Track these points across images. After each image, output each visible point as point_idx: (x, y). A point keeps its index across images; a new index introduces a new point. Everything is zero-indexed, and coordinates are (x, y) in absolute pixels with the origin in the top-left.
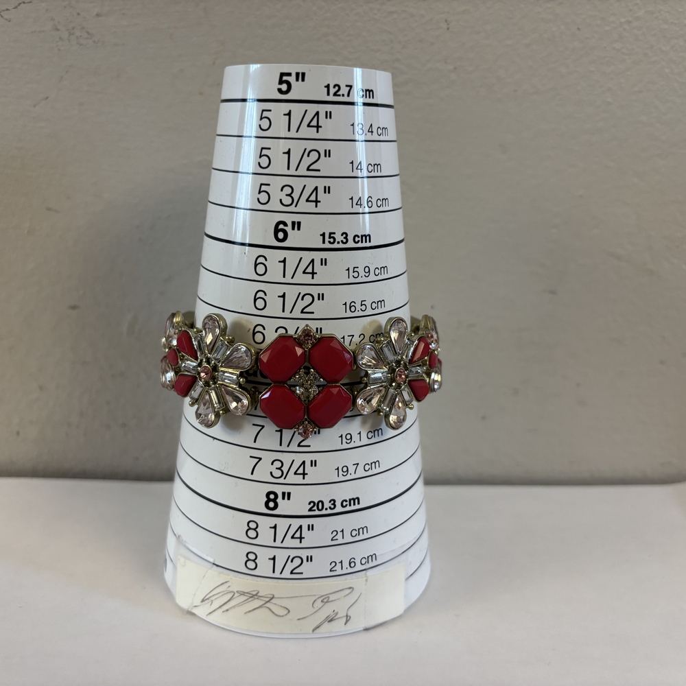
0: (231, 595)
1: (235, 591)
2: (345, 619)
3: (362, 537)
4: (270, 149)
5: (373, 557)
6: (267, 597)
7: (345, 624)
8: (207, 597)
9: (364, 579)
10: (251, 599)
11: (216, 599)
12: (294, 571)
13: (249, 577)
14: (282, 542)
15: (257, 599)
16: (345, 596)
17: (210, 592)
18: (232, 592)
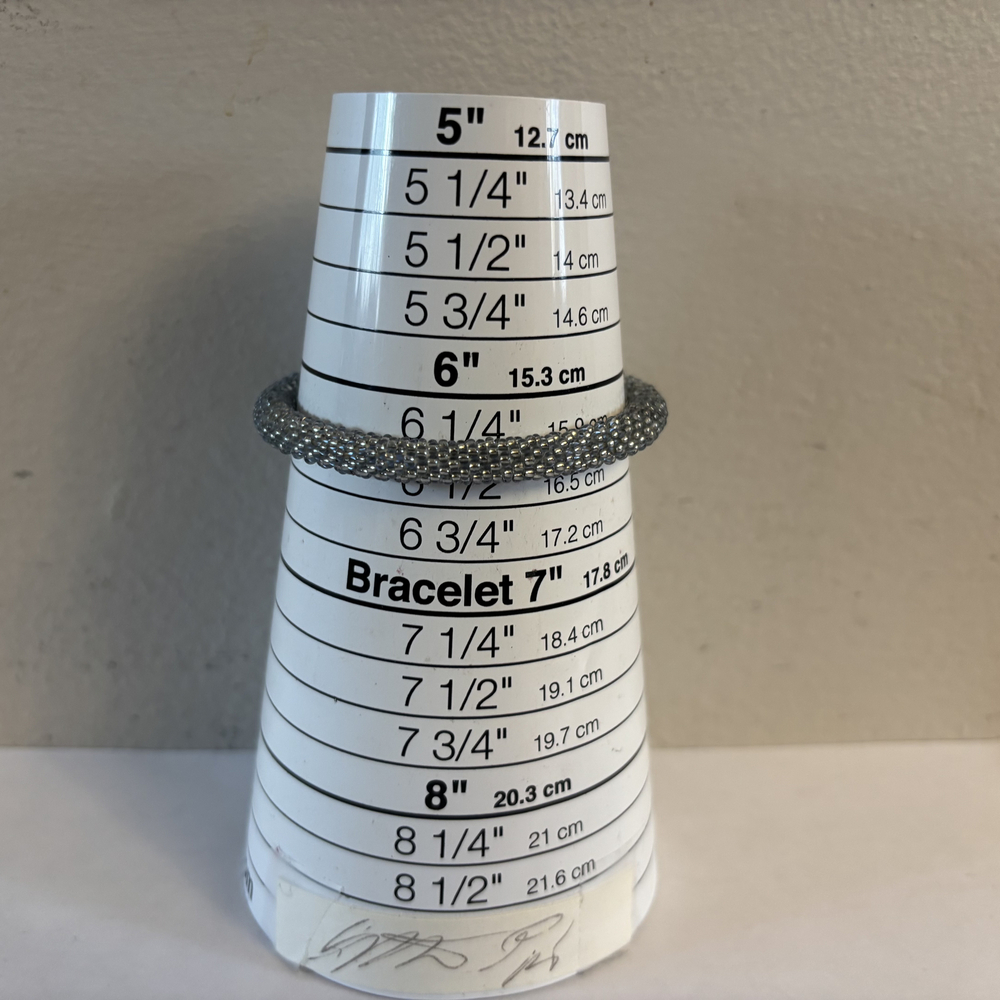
0: (373, 940)
1: (379, 933)
2: (550, 963)
3: (574, 837)
4: (425, 234)
5: (590, 865)
6: (432, 941)
7: (551, 969)
8: (331, 944)
9: (578, 899)
10: (405, 945)
11: (347, 947)
12: (473, 900)
13: (401, 912)
14: (454, 857)
15: (416, 944)
16: (550, 929)
17: (337, 937)
18: (374, 935)
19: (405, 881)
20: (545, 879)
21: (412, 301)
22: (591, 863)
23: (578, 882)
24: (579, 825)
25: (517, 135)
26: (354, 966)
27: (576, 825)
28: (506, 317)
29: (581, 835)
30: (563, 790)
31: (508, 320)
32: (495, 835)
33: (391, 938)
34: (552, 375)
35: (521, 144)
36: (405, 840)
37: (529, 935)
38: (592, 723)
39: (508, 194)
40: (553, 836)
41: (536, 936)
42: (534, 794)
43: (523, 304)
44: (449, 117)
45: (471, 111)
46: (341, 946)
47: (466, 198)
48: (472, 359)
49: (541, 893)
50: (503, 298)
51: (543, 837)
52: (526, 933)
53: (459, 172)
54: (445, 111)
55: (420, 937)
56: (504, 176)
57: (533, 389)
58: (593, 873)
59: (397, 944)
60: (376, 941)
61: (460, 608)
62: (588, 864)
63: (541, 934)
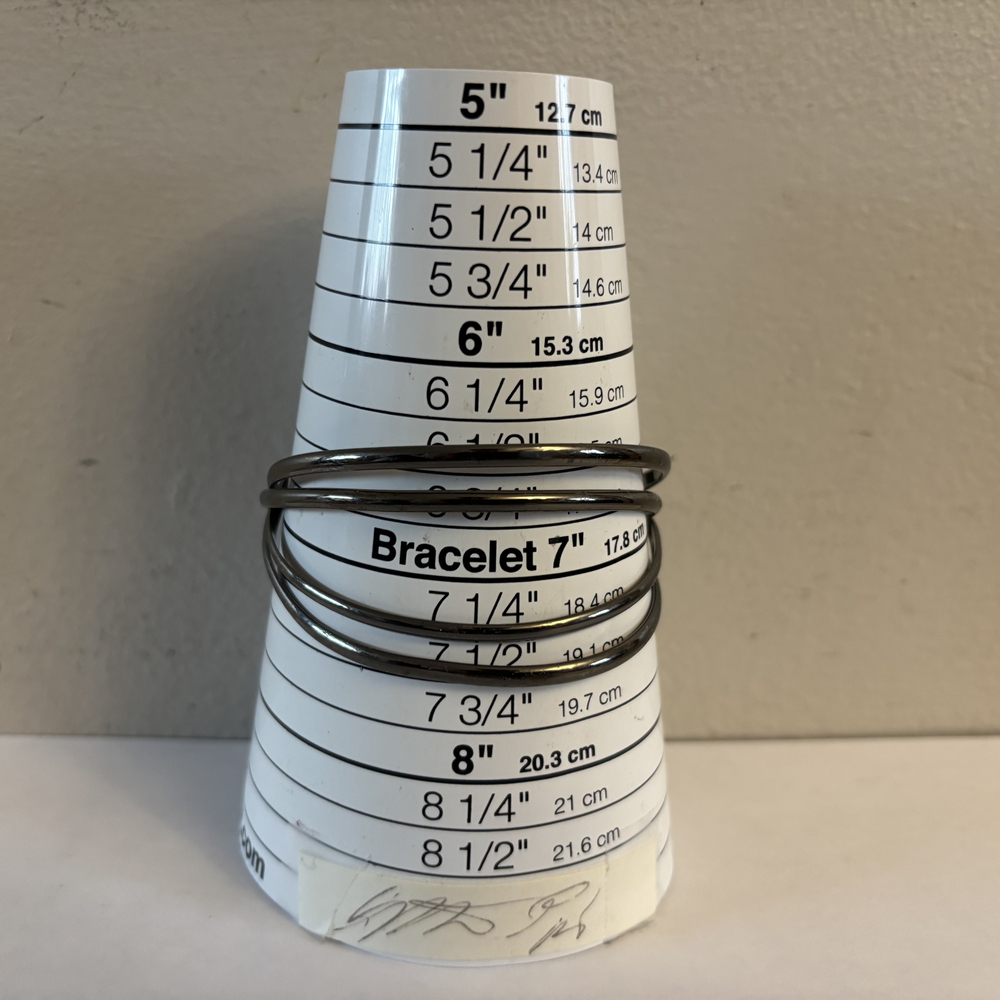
1: (407, 901)
2: (577, 929)
3: (599, 805)
4: (449, 206)
5: (615, 833)
6: (459, 907)
7: (578, 938)
8: (359, 913)
9: (604, 867)
10: (434, 911)
11: (374, 915)
12: (500, 865)
13: (429, 878)
14: (481, 822)
15: (444, 910)
16: (577, 896)
17: (363, 906)
18: (403, 902)
19: (433, 847)
20: (570, 845)
21: (437, 272)
22: (616, 832)
23: (603, 850)
24: (603, 792)
25: (538, 110)
26: (382, 933)
27: (600, 792)
28: (529, 286)
29: (605, 802)
30: (588, 756)
31: (530, 289)
32: (521, 800)
33: (419, 904)
34: (572, 344)
35: (541, 119)
36: (433, 805)
37: (555, 903)
38: (615, 690)
39: (529, 167)
40: (578, 802)
41: (562, 903)
42: (559, 759)
43: (544, 274)
44: (473, 92)
45: (493, 86)
46: (368, 915)
47: (489, 170)
48: (495, 328)
49: (567, 860)
50: (525, 268)
51: (568, 803)
52: (553, 900)
53: (483, 146)
54: (468, 87)
55: (448, 903)
56: (525, 149)
57: (555, 358)
58: (618, 842)
59: (426, 910)
60: (405, 907)
61: (485, 574)
62: (613, 832)
63: (567, 901)
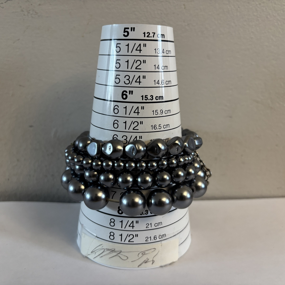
0: (104, 250)
1: (105, 248)
3: (159, 227)
4: (120, 60)
5: (164, 235)
6: (119, 252)
7: (152, 264)
8: (93, 251)
9: (161, 244)
10: (111, 252)
11: (97, 251)
12: (130, 241)
13: (111, 243)
14: (125, 228)
15: (114, 252)
16: (152, 252)
17: (95, 249)
19: (112, 234)
20: (150, 237)
21: (117, 77)
23: (160, 240)
25: (144, 34)
26: (99, 257)
27: (160, 223)
31: (141, 82)
32: (136, 223)
33: (108, 250)
34: (153, 97)
36: (112, 222)
37: (146, 253)
39: (141, 49)
40: (153, 225)
42: (148, 213)
43: (145, 78)
44: (126, 30)
45: (132, 28)
47: (130, 50)
48: (131, 92)
49: (149, 241)
50: (139, 77)
51: (150, 225)
53: (128, 44)
56: (140, 45)
57: (148, 101)
58: (165, 238)
63: (149, 253)
